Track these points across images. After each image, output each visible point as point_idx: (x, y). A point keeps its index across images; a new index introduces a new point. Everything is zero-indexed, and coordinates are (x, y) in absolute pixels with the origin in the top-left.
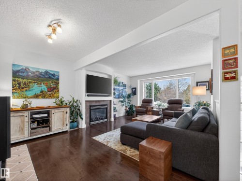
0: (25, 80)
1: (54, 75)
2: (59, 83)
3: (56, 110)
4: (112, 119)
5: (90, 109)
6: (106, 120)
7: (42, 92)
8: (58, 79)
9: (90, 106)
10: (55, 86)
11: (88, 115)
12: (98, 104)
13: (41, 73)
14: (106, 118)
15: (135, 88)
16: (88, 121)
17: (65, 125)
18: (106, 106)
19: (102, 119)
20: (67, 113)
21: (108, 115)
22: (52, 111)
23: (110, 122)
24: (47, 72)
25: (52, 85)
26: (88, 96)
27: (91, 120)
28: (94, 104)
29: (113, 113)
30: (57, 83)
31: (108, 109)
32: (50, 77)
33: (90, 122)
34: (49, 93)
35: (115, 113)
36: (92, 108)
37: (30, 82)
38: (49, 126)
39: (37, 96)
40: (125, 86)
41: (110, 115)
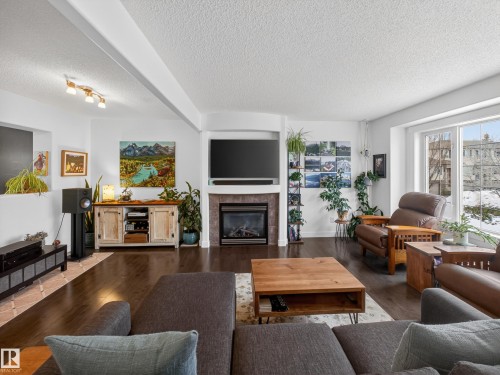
0: (132, 162)
1: (166, 149)
2: (174, 161)
3: (157, 209)
6: (263, 240)
7: (151, 177)
8: (173, 155)
9: (221, 205)
10: (168, 167)
11: (217, 223)
12: (240, 201)
13: (149, 149)
14: (265, 235)
15: (383, 156)
16: (217, 235)
17: (170, 235)
20: (173, 214)
21: (271, 230)
22: (151, 209)
23: (277, 247)
24: (157, 146)
25: (165, 165)
26: (216, 183)
27: (224, 234)
28: (230, 201)
29: (283, 227)
30: (172, 162)
31: (271, 214)
32: (161, 154)
33: (221, 237)
34: (160, 178)
37: (137, 164)
38: (146, 233)
39: (144, 184)
40: (343, 151)
41: (276, 231)
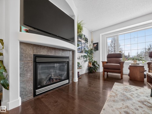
4: (76, 80)
5: (36, 63)
6: (67, 81)
12: (52, 53)
14: (68, 78)
15: (97, 43)
18: (67, 60)
19: (61, 80)
21: (71, 74)
23: (73, 83)
27: (37, 84)
28: (44, 52)
29: (76, 70)
31: (71, 64)
35: (79, 70)
36: (38, 60)
41: (73, 73)
